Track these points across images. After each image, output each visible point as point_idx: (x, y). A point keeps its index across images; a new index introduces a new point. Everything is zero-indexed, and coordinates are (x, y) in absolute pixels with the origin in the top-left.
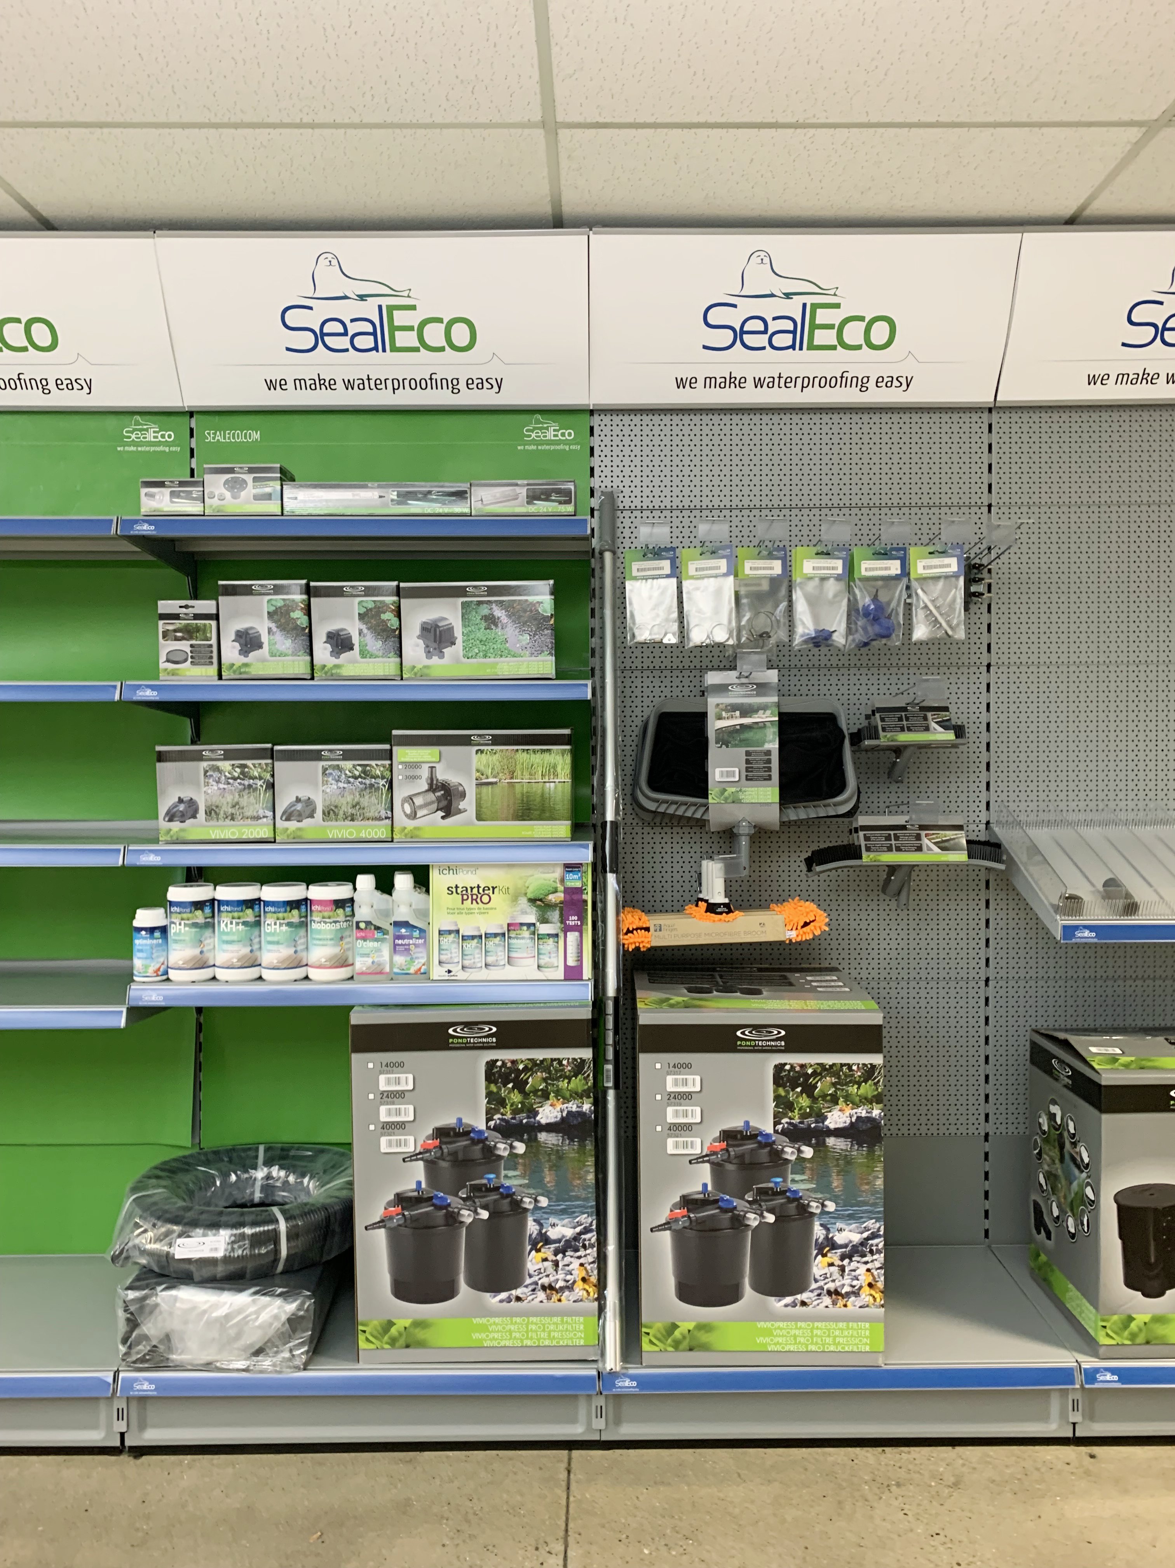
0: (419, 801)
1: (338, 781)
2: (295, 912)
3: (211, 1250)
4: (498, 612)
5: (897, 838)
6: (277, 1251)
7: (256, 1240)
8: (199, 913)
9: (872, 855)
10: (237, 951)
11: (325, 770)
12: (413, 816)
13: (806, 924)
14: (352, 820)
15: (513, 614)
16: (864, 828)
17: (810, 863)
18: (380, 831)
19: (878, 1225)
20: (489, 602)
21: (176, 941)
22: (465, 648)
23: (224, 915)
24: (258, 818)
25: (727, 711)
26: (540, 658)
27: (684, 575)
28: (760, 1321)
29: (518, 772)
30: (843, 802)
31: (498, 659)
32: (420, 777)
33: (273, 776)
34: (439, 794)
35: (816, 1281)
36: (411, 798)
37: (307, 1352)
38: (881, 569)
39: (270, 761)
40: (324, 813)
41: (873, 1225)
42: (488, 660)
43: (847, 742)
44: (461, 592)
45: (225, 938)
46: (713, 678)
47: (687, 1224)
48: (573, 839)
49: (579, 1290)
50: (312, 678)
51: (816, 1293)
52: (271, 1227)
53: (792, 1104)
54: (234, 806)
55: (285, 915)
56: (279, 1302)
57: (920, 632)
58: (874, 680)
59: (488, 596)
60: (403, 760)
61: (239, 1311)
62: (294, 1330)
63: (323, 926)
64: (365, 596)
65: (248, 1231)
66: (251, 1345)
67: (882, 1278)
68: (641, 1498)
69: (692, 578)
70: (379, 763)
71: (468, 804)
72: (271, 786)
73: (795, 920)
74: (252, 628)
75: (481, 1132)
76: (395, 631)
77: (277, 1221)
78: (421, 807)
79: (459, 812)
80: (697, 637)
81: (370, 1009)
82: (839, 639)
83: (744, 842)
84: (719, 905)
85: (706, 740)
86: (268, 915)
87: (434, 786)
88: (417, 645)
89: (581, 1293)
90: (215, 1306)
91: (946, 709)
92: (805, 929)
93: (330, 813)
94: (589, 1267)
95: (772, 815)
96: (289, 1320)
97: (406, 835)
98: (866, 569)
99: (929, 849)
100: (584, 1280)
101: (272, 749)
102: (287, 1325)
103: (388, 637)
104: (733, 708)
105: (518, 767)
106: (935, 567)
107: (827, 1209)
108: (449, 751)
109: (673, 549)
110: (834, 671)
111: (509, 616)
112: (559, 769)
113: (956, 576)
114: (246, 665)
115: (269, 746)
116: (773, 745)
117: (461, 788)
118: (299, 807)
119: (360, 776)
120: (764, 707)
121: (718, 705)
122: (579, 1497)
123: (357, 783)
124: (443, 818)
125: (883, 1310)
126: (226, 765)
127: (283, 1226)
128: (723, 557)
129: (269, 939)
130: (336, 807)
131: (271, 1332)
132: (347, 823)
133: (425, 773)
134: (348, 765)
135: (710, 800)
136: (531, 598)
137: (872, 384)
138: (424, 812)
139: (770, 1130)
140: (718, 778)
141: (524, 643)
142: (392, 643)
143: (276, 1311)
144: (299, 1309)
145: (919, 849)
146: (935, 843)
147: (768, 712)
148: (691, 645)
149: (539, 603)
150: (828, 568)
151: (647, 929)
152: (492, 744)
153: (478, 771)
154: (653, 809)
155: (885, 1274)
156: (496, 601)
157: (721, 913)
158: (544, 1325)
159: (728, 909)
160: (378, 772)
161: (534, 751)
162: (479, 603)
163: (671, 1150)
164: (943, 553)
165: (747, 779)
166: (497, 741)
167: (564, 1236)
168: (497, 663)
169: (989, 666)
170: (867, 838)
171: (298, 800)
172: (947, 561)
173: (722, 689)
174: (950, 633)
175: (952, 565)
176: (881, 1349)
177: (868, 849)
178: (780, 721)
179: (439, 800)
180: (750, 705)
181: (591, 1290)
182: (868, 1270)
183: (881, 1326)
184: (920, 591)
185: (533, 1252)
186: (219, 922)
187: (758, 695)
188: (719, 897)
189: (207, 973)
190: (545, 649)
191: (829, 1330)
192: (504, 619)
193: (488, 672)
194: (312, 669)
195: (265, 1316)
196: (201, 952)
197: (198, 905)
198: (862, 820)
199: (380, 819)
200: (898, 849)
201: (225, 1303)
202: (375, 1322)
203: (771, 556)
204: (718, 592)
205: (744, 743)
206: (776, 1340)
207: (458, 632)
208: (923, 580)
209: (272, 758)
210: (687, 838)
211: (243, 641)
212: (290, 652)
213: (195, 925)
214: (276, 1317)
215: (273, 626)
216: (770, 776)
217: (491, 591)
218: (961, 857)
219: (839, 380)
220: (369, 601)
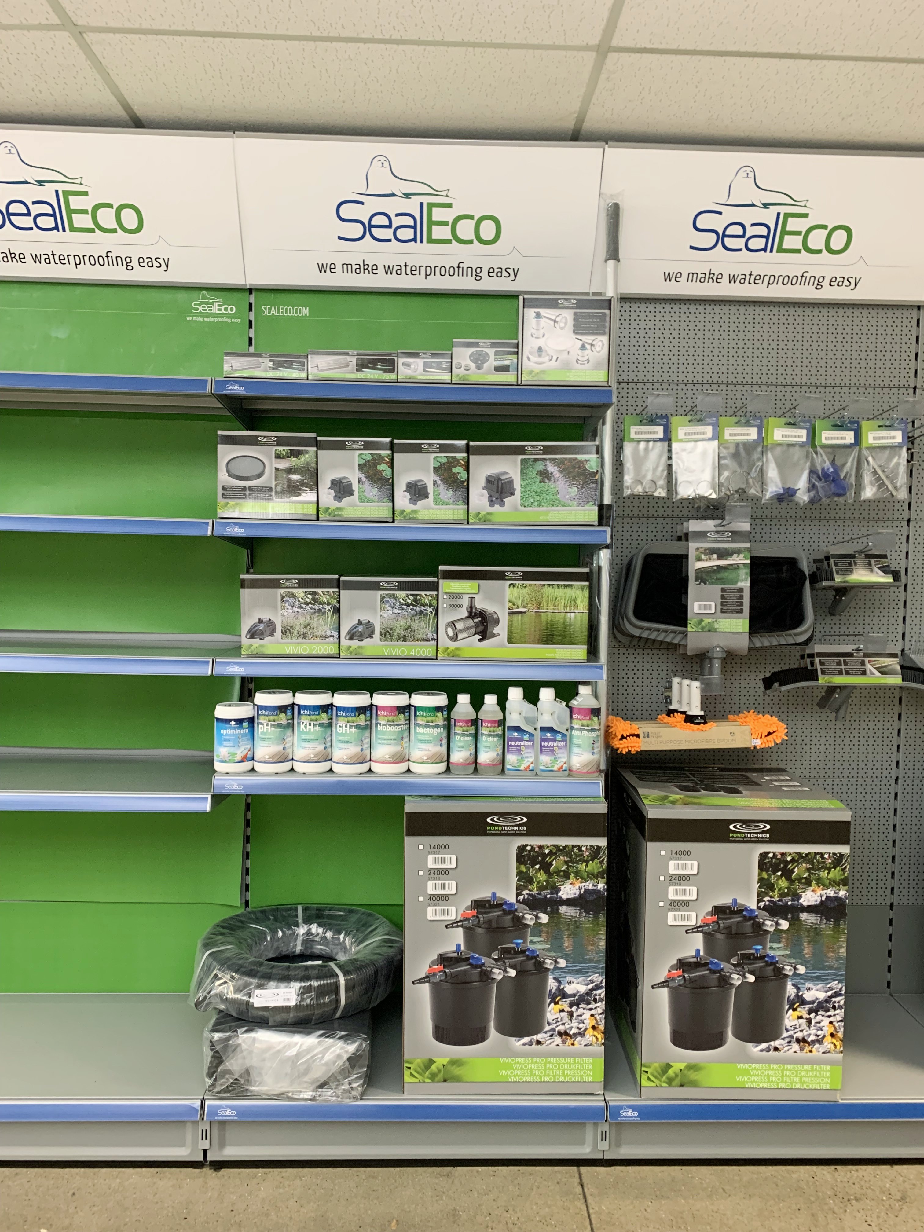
0: (460, 626)
1: (393, 608)
2: (362, 717)
3: (285, 1000)
4: (552, 468)
5: (846, 663)
6: (338, 1001)
7: (321, 992)
8: (283, 715)
9: (827, 677)
10: (314, 748)
11: (383, 598)
12: (455, 638)
13: (769, 734)
14: (405, 640)
15: (564, 470)
16: (819, 655)
17: (768, 683)
18: (428, 650)
19: (840, 986)
20: (545, 459)
21: (264, 739)
22: (522, 498)
23: (303, 717)
24: (326, 637)
25: (705, 554)
26: (586, 507)
27: (673, 439)
28: (739, 1063)
29: (544, 604)
30: (801, 634)
31: (550, 508)
32: (461, 606)
33: (339, 602)
34: (476, 620)
35: (787, 1030)
36: (453, 624)
37: (363, 1085)
38: (838, 438)
39: (337, 590)
40: (381, 634)
41: (836, 985)
42: (541, 508)
43: (808, 582)
44: (520, 451)
45: (304, 737)
46: (694, 526)
47: (682, 982)
48: (589, 660)
49: (590, 1036)
50: (393, 521)
51: (787, 1040)
52: (333, 981)
53: (773, 885)
54: (306, 627)
55: (354, 719)
56: (340, 1044)
57: (869, 492)
58: (815, 530)
59: (543, 454)
60: (448, 591)
61: (309, 1050)
62: (353, 1066)
63: (388, 729)
64: (439, 452)
65: (315, 983)
66: (317, 1080)
67: (842, 1029)
68: (649, 1210)
69: (681, 441)
70: (428, 593)
71: (501, 630)
72: (337, 610)
73: (761, 730)
74: (345, 478)
75: (511, 905)
76: (464, 482)
77: (337, 975)
78: (462, 631)
79: (494, 636)
80: (685, 491)
81: (419, 799)
82: (803, 497)
83: (717, 665)
84: (697, 717)
85: (687, 577)
86: (341, 719)
87: (473, 613)
88: (482, 495)
89: (591, 1039)
90: (289, 1046)
91: (885, 557)
92: (768, 738)
93: (387, 634)
94: (598, 1018)
95: (742, 643)
96: (349, 1059)
97: (448, 654)
98: (826, 438)
99: (872, 673)
100: (594, 1028)
101: (339, 580)
102: (347, 1063)
103: (457, 488)
104: (712, 551)
105: (544, 599)
106: (883, 438)
107: (798, 972)
108: (486, 584)
109: (666, 417)
110: (783, 522)
111: (560, 472)
112: (579, 602)
113: (900, 446)
114: (339, 509)
115: (336, 577)
116: (745, 584)
117: (495, 616)
118: (360, 628)
119: (412, 604)
120: (738, 552)
121: (698, 549)
122: (597, 1209)
123: (409, 609)
124: (480, 640)
125: (842, 1055)
126: (300, 592)
127: (342, 980)
128: (708, 424)
129: (341, 738)
130: (391, 629)
131: (334, 1069)
132: (400, 643)
133: (465, 602)
134: (402, 594)
135: (689, 629)
136: (580, 457)
137: (826, 283)
138: (465, 635)
139: (754, 906)
140: (696, 610)
141: (573, 495)
142: (461, 492)
143: (338, 1051)
144: (357, 1050)
145: (864, 673)
146: (877, 669)
147: (742, 556)
148: (679, 497)
149: (587, 461)
150: (795, 436)
151: (638, 736)
152: (523, 580)
153: (510, 602)
154: (637, 635)
155: (844, 1027)
156: (550, 459)
157: (699, 724)
158: (559, 1064)
159: (704, 720)
160: (427, 601)
161: (558, 586)
162: (536, 460)
163: (670, 922)
164: (890, 427)
165: (722, 612)
166: (527, 576)
167: (578, 992)
168: (550, 511)
169: (909, 521)
170: (822, 664)
171: (360, 623)
172: (893, 433)
173: (702, 535)
174: (894, 493)
175: (897, 437)
176: (839, 1087)
177: (823, 672)
178: (751, 563)
179: (477, 625)
180: (726, 549)
181: (599, 1036)
182: (831, 1023)
183: (840, 1068)
184: (870, 459)
185: (552, 1004)
186: (299, 723)
187: (732, 541)
188: (696, 710)
189: (287, 766)
190: (590, 500)
191: (796, 1071)
192: (557, 474)
193: (542, 519)
194: (394, 514)
195: (329, 1056)
196: (284, 749)
197: (282, 709)
198: (818, 648)
199: (427, 640)
200: (847, 673)
201: (297, 1044)
202: (419, 1061)
203: (748, 424)
204: (704, 453)
205: (721, 581)
206: (752, 1078)
207: (517, 485)
208: (872, 448)
209: (339, 587)
210: (655, 659)
211: (337, 488)
212: (376, 499)
213: (279, 726)
214: (339, 1056)
215: (362, 476)
216: (742, 609)
217: (547, 450)
218: (896, 680)
219: (800, 278)
220: (443, 457)
